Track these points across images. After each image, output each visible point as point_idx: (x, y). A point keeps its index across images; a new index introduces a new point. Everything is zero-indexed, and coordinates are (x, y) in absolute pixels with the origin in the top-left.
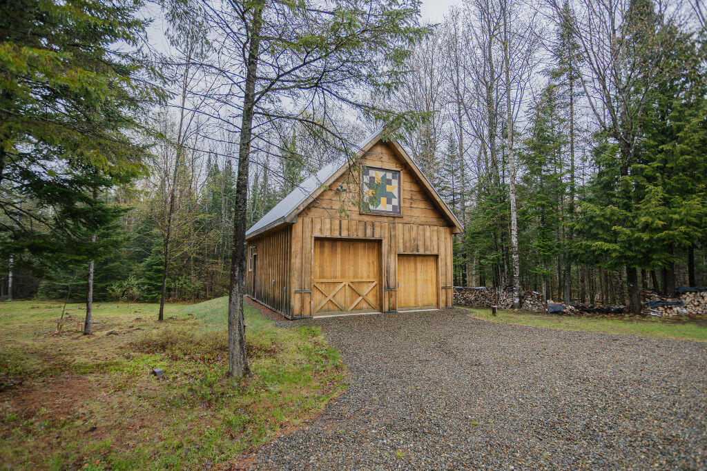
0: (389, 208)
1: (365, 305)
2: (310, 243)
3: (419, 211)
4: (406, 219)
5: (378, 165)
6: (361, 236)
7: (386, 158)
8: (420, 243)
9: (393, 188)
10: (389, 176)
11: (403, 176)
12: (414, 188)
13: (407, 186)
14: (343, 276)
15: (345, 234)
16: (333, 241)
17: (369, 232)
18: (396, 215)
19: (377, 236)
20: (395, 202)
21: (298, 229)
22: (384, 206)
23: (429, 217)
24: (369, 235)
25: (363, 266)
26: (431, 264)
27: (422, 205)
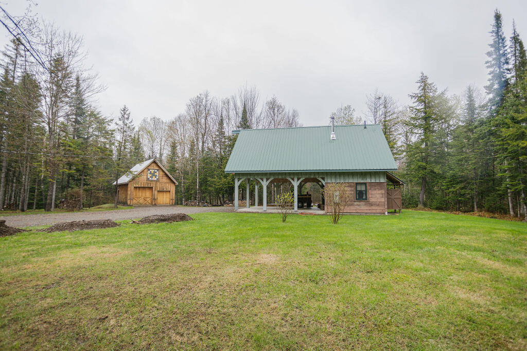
0: (156, 179)
1: (148, 203)
2: (133, 188)
3: (165, 180)
4: (160, 182)
5: (152, 168)
6: (147, 186)
7: (155, 166)
8: (165, 188)
9: (157, 174)
10: (156, 171)
11: (160, 171)
12: (163, 173)
13: (161, 173)
14: (142, 196)
15: (142, 186)
16: (139, 188)
17: (149, 185)
18: (158, 181)
19: (151, 186)
20: (157, 177)
21: (129, 186)
22: (154, 179)
23: (168, 181)
24: (149, 186)
25: (148, 194)
26: (168, 194)
27: (166, 178)
